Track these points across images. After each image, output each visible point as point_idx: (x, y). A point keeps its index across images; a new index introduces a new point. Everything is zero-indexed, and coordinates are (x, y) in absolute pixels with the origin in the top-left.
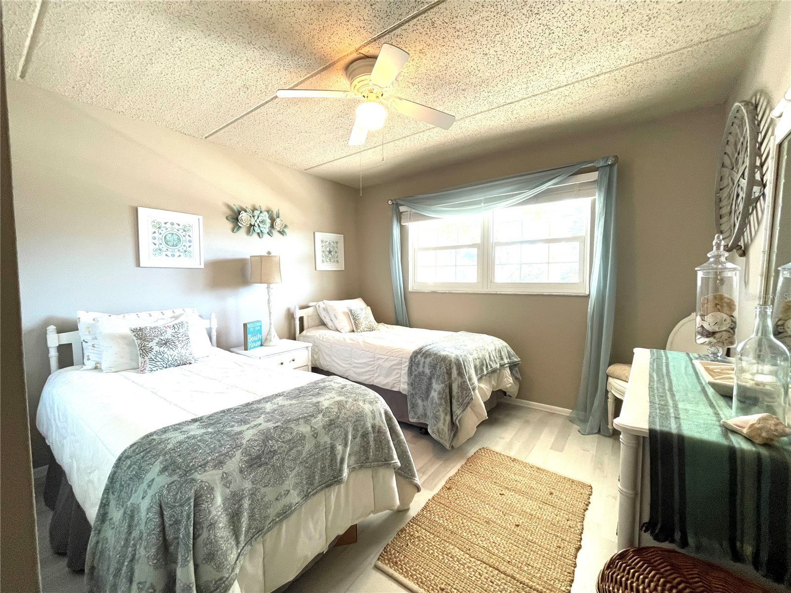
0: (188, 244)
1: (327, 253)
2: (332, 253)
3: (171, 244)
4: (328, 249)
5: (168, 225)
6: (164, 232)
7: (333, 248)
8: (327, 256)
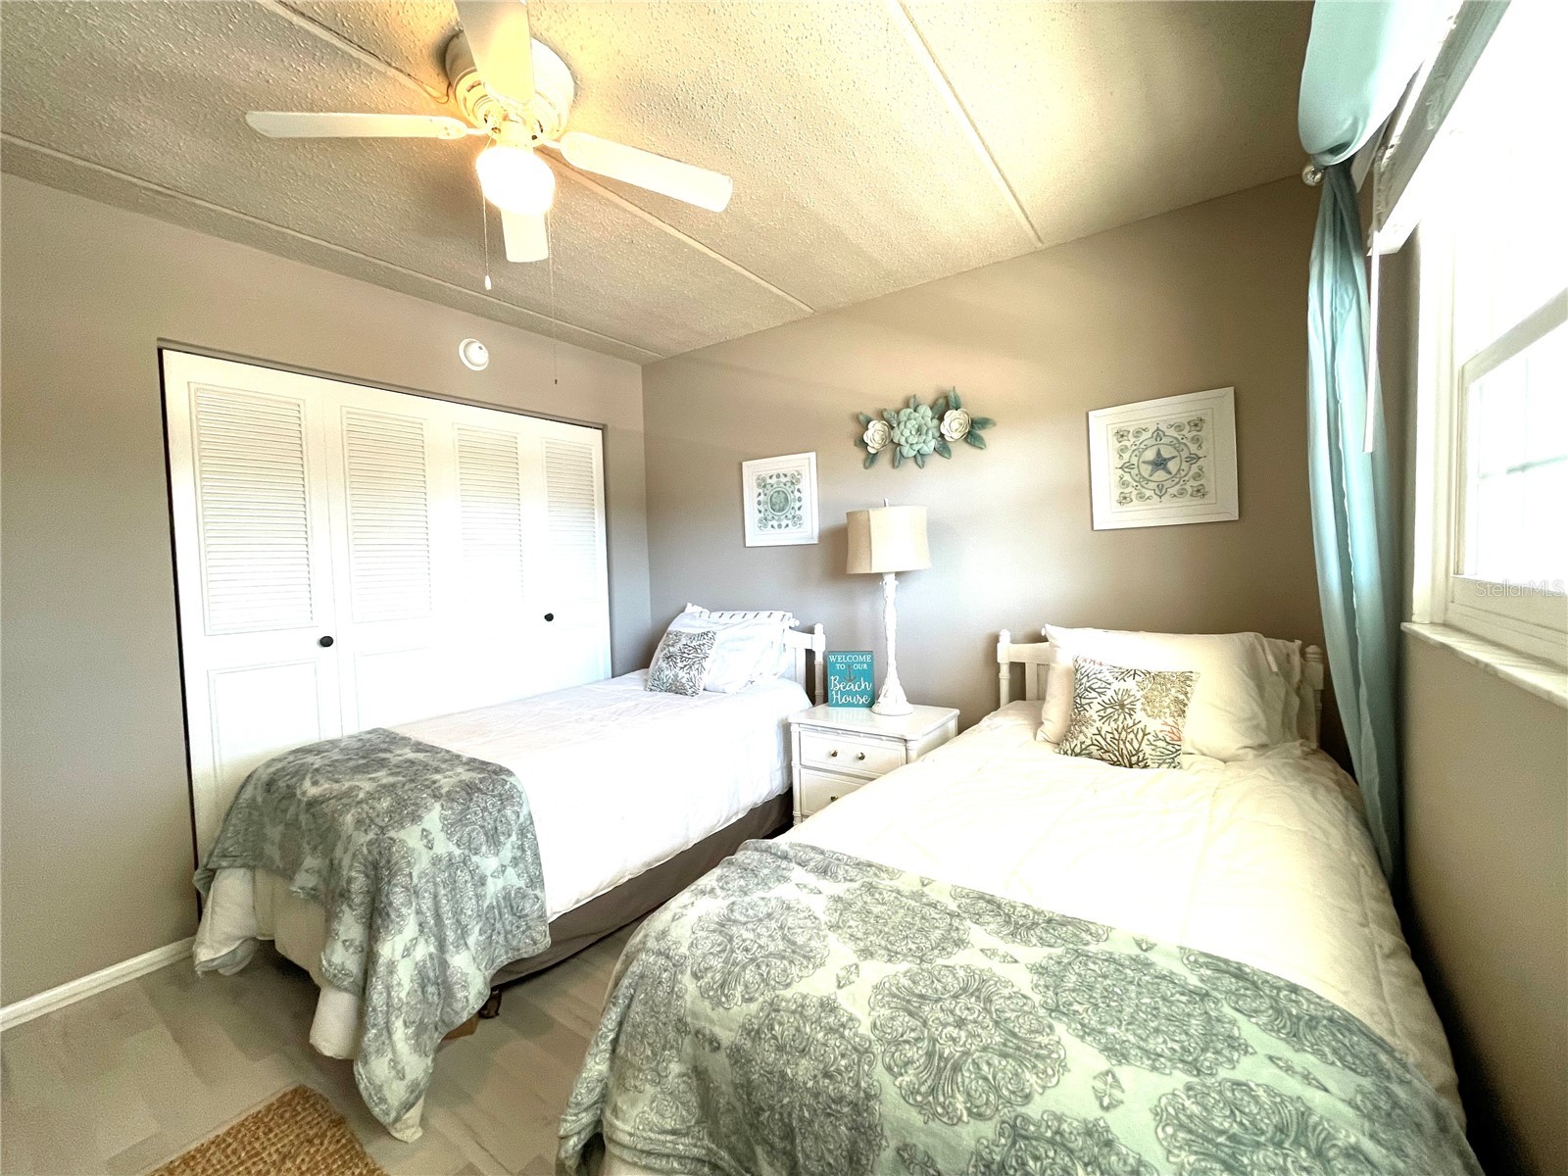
0: (798, 504)
1: (1146, 470)
2: (1172, 466)
3: (777, 507)
4: (1150, 455)
5: (774, 479)
6: (770, 492)
7: (1178, 445)
8: (1142, 480)
